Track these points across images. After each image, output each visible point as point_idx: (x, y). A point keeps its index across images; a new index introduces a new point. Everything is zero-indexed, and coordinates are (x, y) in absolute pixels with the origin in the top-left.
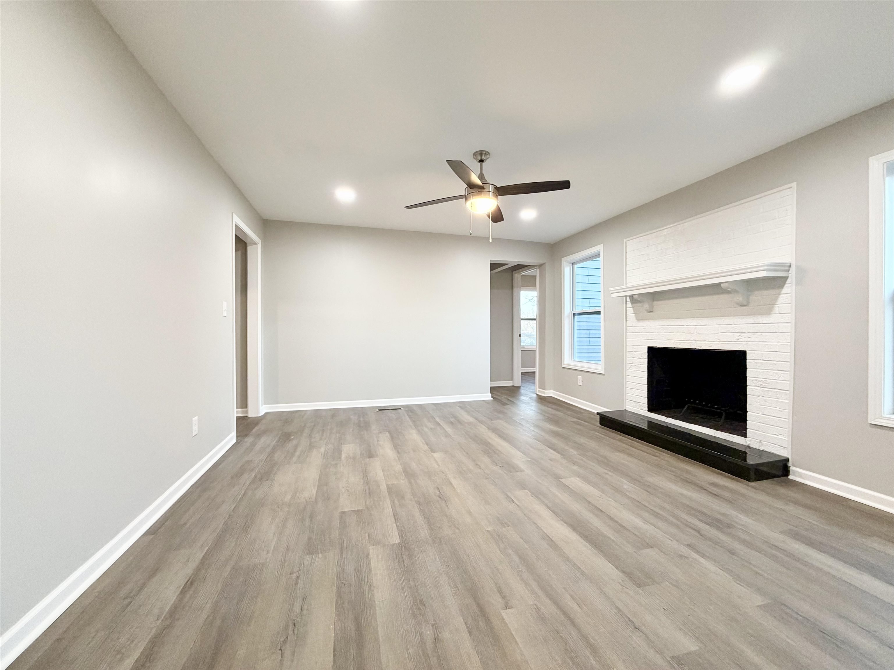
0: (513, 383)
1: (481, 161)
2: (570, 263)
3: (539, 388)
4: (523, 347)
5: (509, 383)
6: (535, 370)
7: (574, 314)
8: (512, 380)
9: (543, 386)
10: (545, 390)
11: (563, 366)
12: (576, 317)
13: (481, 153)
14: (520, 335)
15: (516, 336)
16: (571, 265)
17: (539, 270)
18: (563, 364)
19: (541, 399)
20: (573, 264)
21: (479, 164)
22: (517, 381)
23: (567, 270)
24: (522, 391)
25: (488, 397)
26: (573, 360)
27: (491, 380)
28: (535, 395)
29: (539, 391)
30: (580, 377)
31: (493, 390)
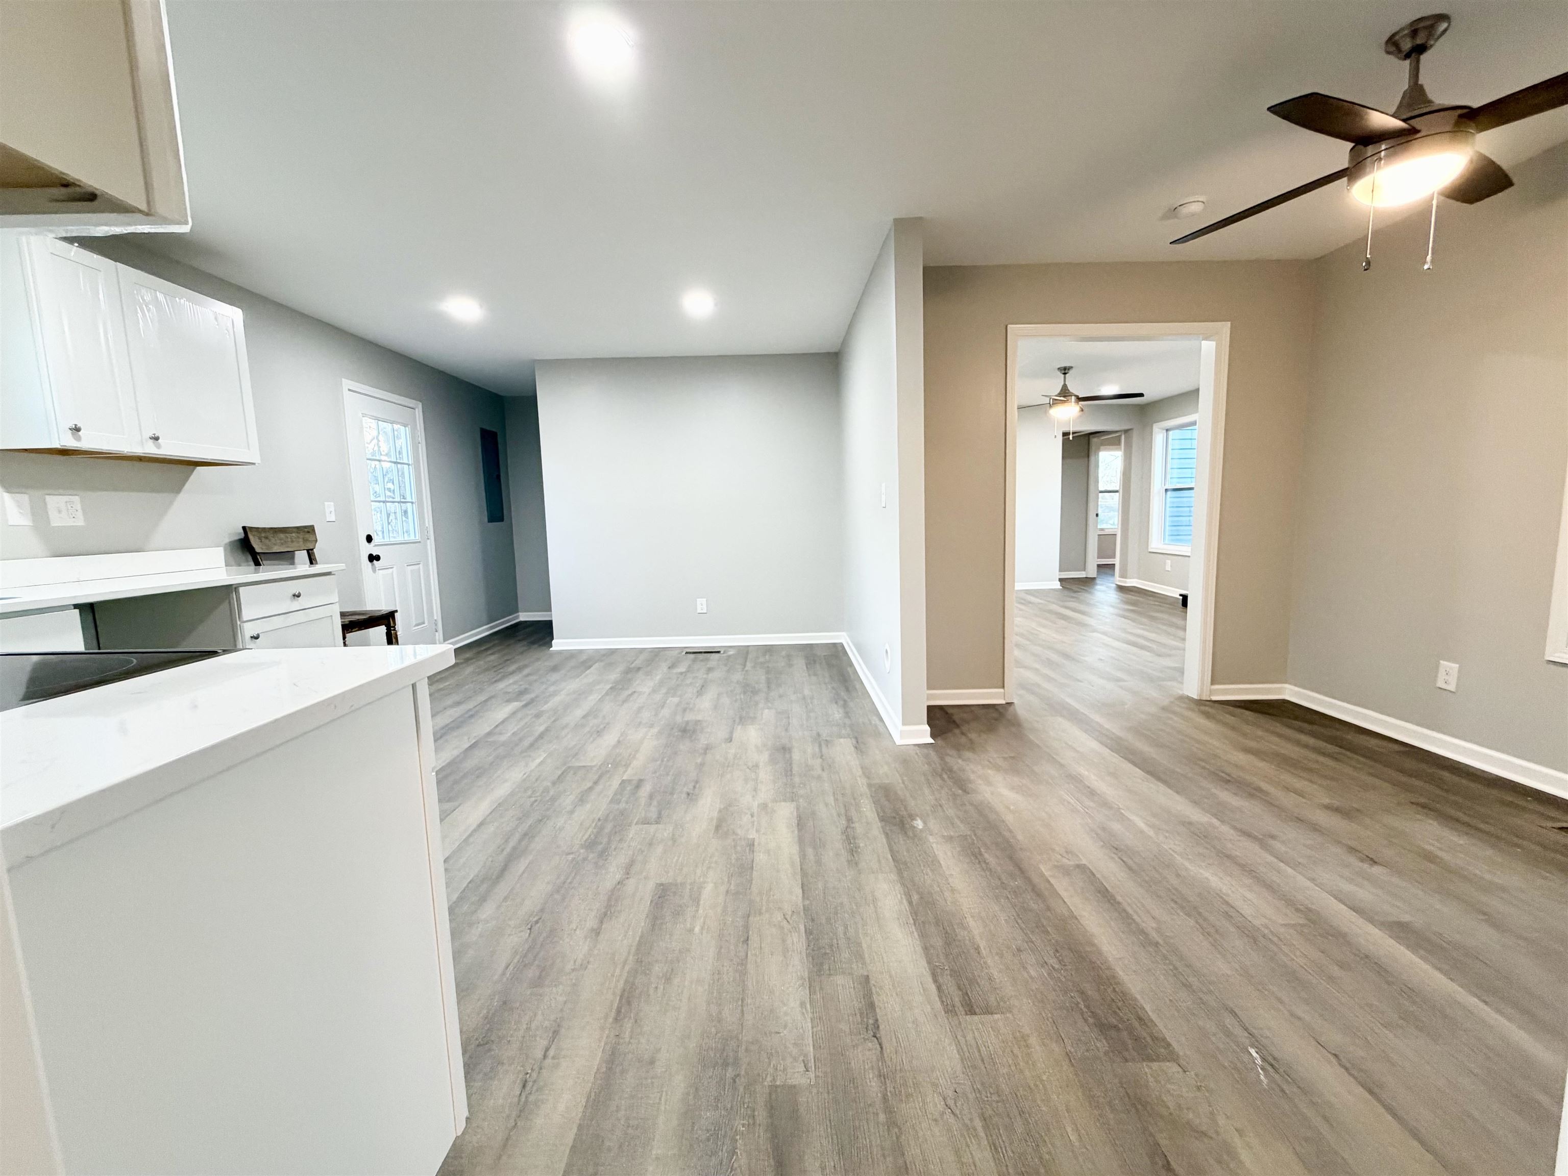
0: (1087, 574)
1: (1065, 374)
2: (1163, 429)
3: (1119, 577)
4: (1102, 530)
5: (1082, 575)
6: (1114, 561)
7: (1166, 490)
8: (1085, 570)
9: (1123, 575)
10: (1126, 578)
11: (1150, 550)
12: (1169, 493)
13: (1065, 369)
14: (1097, 515)
15: (1092, 515)
16: (1165, 431)
17: (1125, 437)
18: (1149, 547)
19: (1121, 589)
20: (1167, 430)
21: (1063, 375)
22: (1092, 571)
23: (1158, 437)
24: (1098, 581)
25: (1057, 585)
26: (1162, 543)
27: (1060, 570)
28: (1114, 585)
29: (1119, 581)
30: (1169, 562)
31: (1061, 580)
